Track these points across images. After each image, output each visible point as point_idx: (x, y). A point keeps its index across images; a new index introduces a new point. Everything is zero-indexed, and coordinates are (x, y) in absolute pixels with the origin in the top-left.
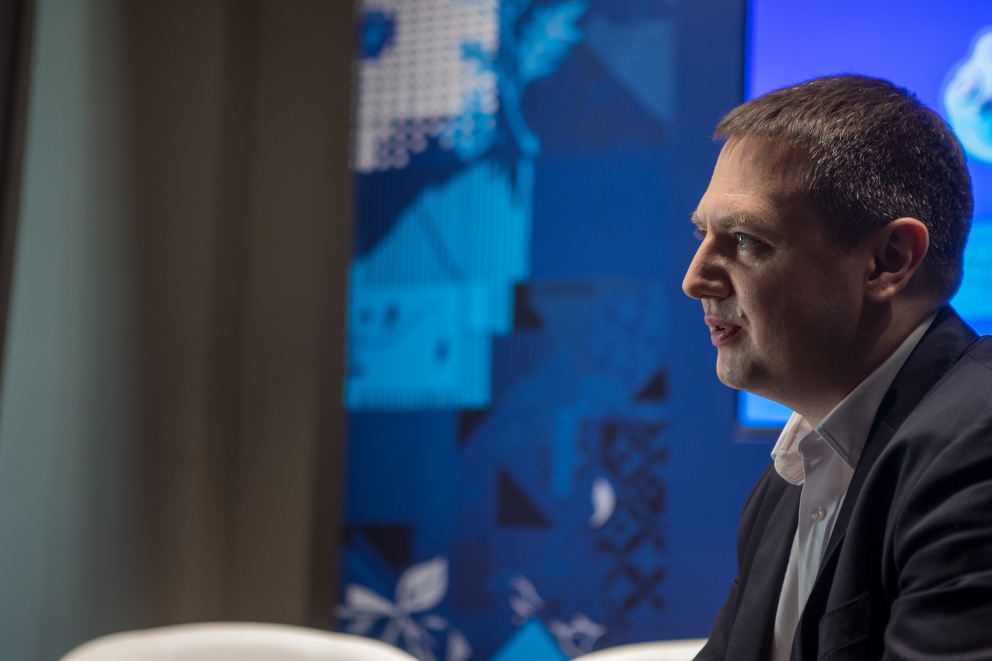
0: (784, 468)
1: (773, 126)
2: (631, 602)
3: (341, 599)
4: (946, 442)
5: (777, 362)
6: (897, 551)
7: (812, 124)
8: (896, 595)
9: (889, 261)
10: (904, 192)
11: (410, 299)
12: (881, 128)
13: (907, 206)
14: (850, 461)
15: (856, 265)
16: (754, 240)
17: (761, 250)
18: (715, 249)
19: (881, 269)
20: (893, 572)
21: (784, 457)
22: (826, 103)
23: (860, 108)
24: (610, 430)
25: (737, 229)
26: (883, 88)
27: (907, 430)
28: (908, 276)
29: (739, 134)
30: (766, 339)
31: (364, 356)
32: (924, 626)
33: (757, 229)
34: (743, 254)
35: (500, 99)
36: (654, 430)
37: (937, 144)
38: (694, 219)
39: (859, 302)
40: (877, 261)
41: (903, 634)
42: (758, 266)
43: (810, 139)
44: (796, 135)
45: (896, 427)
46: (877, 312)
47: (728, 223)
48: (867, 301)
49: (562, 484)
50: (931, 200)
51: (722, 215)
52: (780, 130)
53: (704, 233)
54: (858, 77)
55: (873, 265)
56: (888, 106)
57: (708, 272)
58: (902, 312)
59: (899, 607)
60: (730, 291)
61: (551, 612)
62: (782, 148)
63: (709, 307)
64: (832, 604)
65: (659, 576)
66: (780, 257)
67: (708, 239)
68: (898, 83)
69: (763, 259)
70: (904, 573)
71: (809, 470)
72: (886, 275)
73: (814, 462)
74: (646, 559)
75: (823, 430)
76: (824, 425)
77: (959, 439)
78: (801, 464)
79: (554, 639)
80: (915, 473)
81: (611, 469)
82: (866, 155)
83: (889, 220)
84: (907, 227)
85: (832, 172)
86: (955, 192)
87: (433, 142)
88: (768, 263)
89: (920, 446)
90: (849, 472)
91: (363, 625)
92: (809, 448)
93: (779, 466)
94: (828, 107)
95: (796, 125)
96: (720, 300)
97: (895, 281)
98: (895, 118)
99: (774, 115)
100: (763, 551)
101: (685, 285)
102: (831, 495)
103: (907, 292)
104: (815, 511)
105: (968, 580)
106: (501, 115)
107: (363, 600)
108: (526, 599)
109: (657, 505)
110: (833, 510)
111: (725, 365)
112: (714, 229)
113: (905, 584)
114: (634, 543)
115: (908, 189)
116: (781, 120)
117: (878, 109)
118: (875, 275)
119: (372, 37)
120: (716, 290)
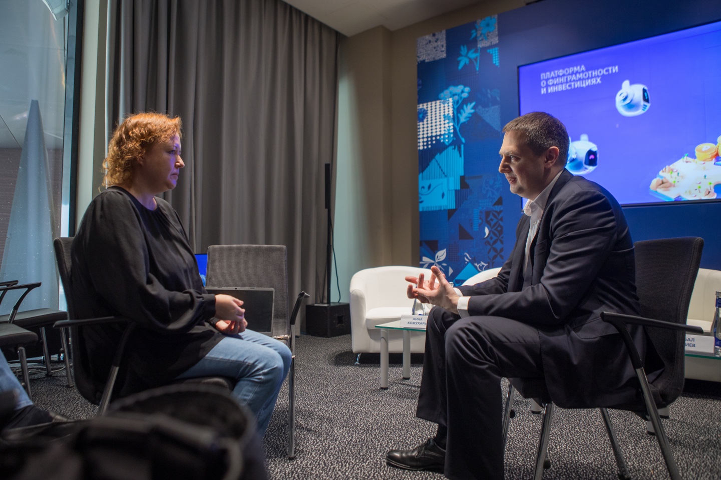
0: (526, 212)
1: (517, 128)
2: (495, 257)
3: (421, 260)
4: (564, 201)
5: (525, 186)
6: (553, 229)
7: (526, 126)
8: (553, 239)
9: (550, 158)
10: (551, 140)
11: (434, 183)
12: (544, 125)
13: (553, 144)
14: (542, 209)
15: (542, 160)
16: (515, 157)
17: (517, 159)
18: (506, 160)
19: (548, 160)
20: (552, 234)
21: (527, 210)
22: (529, 121)
23: (538, 120)
24: (488, 213)
25: (511, 155)
26: (544, 114)
27: (555, 200)
28: (555, 161)
29: (509, 131)
30: (521, 181)
31: (423, 198)
32: (560, 246)
33: (515, 154)
34: (513, 160)
35: (454, 129)
36: (499, 213)
37: (558, 127)
38: (500, 153)
39: (543, 169)
40: (547, 158)
41: (555, 248)
42: (517, 163)
43: (526, 130)
44: (522, 129)
45: (553, 199)
46: (547, 171)
47: (508, 154)
48: (545, 168)
49: (476, 228)
50: (558, 141)
51: (506, 151)
52: (518, 129)
53: (502, 156)
54: (537, 112)
55: (546, 160)
56: (545, 119)
57: (504, 166)
58: (553, 170)
59: (553, 242)
60: (511, 170)
61: (473, 261)
62: (519, 134)
63: (507, 175)
64: (538, 243)
65: (502, 250)
66: (522, 160)
67: (504, 158)
68: (547, 113)
69: (518, 161)
70: (555, 234)
71: (532, 212)
72: (549, 161)
73: (533, 210)
74: (498, 246)
75: (536, 202)
76: (536, 200)
77: (568, 200)
78: (530, 211)
79: (476, 267)
80: (557, 209)
81: (489, 223)
82: (541, 132)
83: (548, 148)
84: (553, 149)
85: (533, 137)
86: (565, 138)
87: (438, 141)
88: (519, 162)
89: (558, 203)
90: (542, 211)
91: (426, 266)
92: (532, 206)
93: (525, 212)
94: (530, 122)
95: (522, 127)
96: (509, 173)
97: (552, 163)
98: (547, 122)
99: (517, 125)
100: (522, 233)
101: (499, 170)
102: (538, 218)
103: (555, 165)
104: (534, 222)
105: (569, 234)
106: (455, 132)
107: (426, 259)
108: (467, 257)
109: (501, 232)
110: (538, 222)
111: (513, 189)
112: (505, 155)
113: (555, 237)
114: (495, 242)
115: (553, 139)
116: (518, 126)
117: (542, 120)
118: (546, 162)
119: (421, 116)
120: (507, 170)
